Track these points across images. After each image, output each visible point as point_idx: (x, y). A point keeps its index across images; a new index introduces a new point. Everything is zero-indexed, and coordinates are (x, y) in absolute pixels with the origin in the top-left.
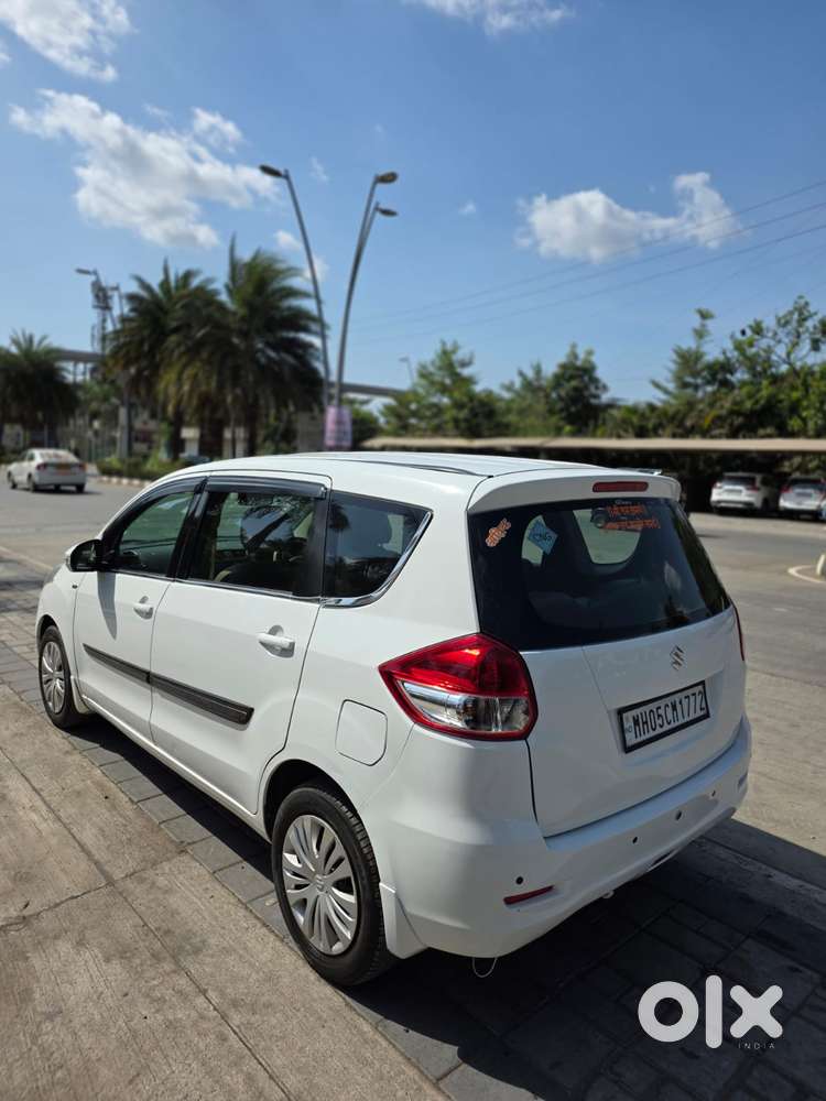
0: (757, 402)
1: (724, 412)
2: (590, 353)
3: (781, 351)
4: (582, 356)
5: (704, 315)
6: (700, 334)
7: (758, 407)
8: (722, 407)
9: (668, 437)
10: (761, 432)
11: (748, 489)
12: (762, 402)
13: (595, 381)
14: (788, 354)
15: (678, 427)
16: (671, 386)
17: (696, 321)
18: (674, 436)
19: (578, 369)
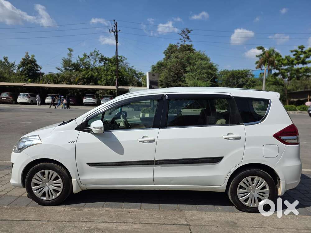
0: (88, 76)
1: (80, 78)
2: (33, 56)
3: (92, 63)
4: (31, 57)
5: (71, 50)
6: (70, 55)
7: (89, 77)
8: (80, 76)
9: (65, 84)
10: (91, 84)
11: (93, 99)
12: (90, 76)
13: (37, 65)
14: (94, 63)
15: (68, 81)
16: (63, 69)
17: (69, 52)
18: (67, 84)
19: (30, 61)
